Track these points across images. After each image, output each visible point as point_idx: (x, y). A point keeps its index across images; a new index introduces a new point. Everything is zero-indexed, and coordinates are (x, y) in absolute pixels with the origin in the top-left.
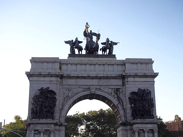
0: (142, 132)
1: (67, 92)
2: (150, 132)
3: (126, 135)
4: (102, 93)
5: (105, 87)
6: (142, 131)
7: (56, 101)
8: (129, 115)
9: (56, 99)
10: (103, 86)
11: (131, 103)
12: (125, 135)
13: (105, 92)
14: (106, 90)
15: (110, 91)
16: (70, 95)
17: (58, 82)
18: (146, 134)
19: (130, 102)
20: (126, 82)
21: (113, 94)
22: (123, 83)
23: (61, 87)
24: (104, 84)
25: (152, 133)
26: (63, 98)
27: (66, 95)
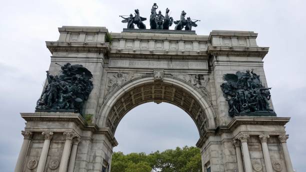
0: (256, 141)
1: (115, 79)
2: (272, 142)
3: (220, 152)
4: (174, 80)
5: (180, 72)
6: (254, 140)
7: (93, 88)
8: (224, 114)
9: (92, 85)
10: (176, 71)
11: (226, 93)
12: (218, 152)
13: (180, 80)
14: (181, 77)
15: (188, 78)
16: (120, 83)
17: (99, 59)
18: (265, 145)
19: (224, 92)
20: (216, 62)
21: (193, 83)
22: (209, 66)
23: (105, 71)
24: (178, 68)
25: (276, 144)
26: (107, 87)
27: (113, 83)
